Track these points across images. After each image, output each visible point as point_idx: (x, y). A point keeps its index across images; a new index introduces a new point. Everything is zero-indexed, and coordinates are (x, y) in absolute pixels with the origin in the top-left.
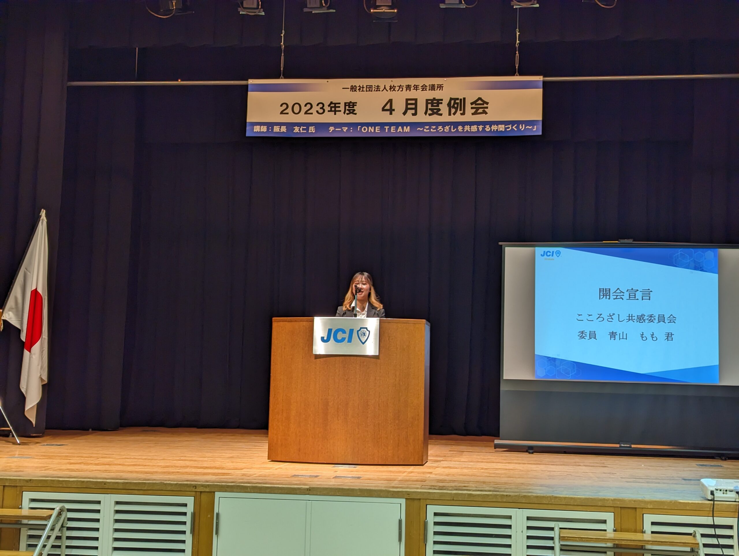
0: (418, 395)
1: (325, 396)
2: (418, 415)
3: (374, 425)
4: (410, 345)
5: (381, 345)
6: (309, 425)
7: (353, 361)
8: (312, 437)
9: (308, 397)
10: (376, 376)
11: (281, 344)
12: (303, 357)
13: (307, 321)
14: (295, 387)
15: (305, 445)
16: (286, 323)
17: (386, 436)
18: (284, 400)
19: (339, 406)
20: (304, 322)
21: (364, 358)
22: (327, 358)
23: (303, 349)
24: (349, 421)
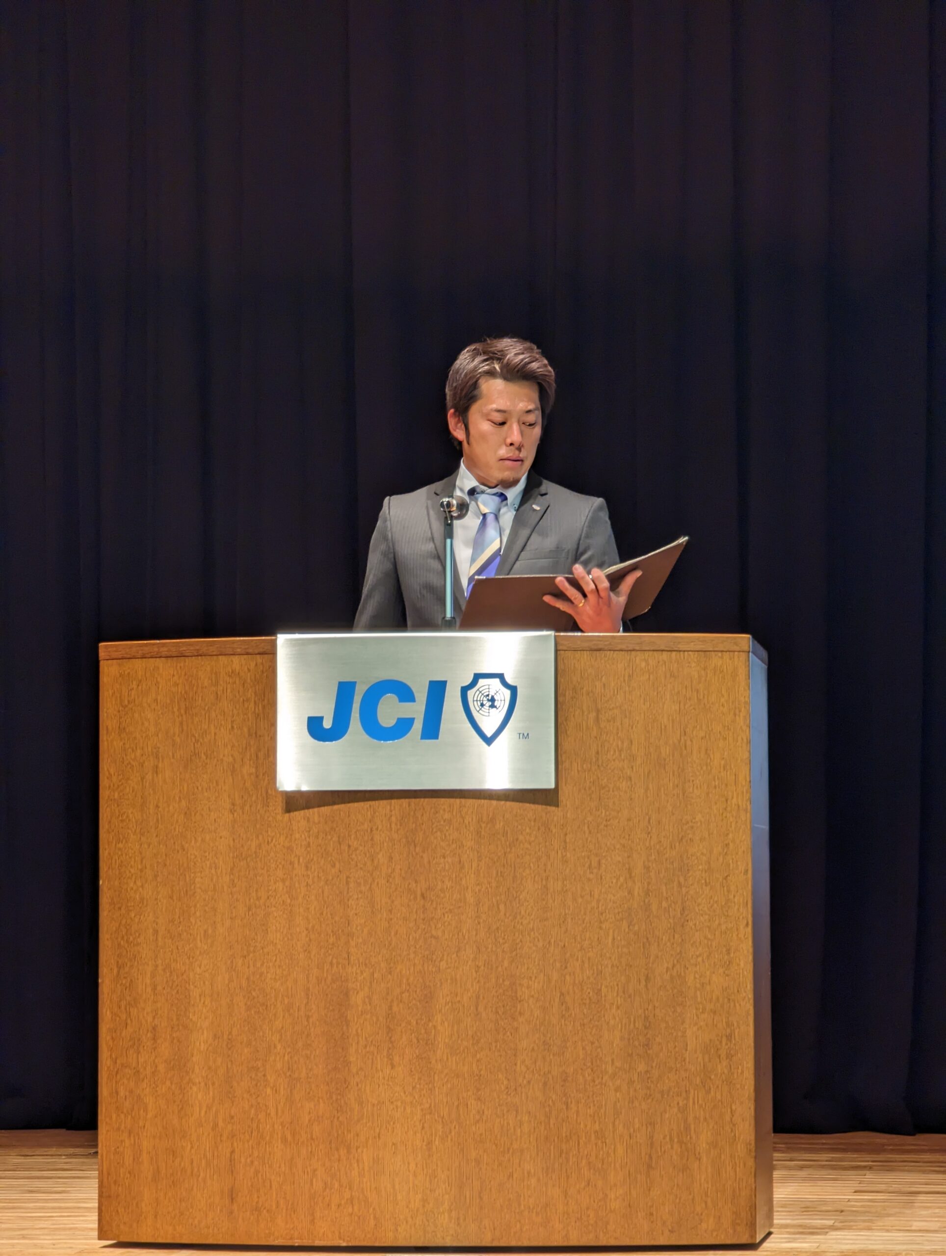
0: (728, 953)
1: (331, 964)
2: (729, 1037)
3: (545, 1084)
4: (689, 743)
5: (566, 745)
6: (269, 1091)
7: (446, 816)
8: (284, 1140)
9: (261, 974)
10: (547, 878)
11: (139, 752)
12: (233, 804)
13: (247, 654)
14: (205, 931)
15: (257, 1172)
16: (159, 662)
17: (597, 1127)
18: (159, 988)
19: (395, 1009)
20: (236, 659)
21: (494, 802)
22: (336, 807)
23: (233, 771)
24: (439, 1067)
